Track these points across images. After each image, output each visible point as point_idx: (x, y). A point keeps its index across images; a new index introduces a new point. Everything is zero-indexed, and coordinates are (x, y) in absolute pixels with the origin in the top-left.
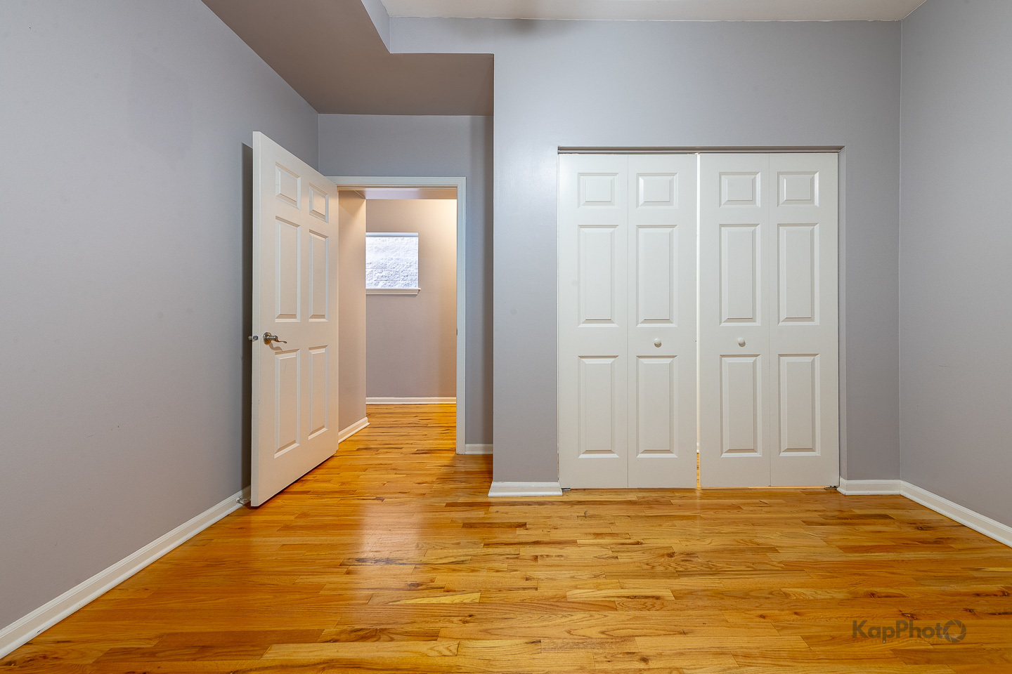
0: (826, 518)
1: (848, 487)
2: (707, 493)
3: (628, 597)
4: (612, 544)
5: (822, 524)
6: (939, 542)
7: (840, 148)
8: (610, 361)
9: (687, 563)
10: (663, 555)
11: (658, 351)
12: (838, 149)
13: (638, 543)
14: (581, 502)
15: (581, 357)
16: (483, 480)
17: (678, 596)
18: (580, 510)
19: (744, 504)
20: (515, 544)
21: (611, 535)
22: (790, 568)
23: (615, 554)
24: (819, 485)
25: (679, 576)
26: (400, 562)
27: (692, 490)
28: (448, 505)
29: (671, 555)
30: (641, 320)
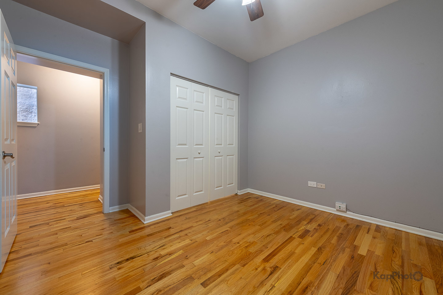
0: (241, 201)
1: (240, 193)
2: (212, 203)
3: (221, 233)
4: (204, 223)
5: (242, 203)
6: (261, 200)
7: (239, 95)
8: (185, 160)
9: (225, 221)
10: (218, 221)
11: (199, 156)
12: (238, 95)
13: (209, 220)
14: (181, 215)
15: (177, 159)
16: (133, 219)
17: (231, 228)
18: (183, 218)
19: (223, 203)
20: (174, 234)
21: (200, 221)
22: (245, 214)
23: (207, 225)
24: (233, 194)
25: (227, 224)
26: (138, 256)
27: (207, 203)
28: (130, 232)
29: (220, 220)
30: (195, 144)
